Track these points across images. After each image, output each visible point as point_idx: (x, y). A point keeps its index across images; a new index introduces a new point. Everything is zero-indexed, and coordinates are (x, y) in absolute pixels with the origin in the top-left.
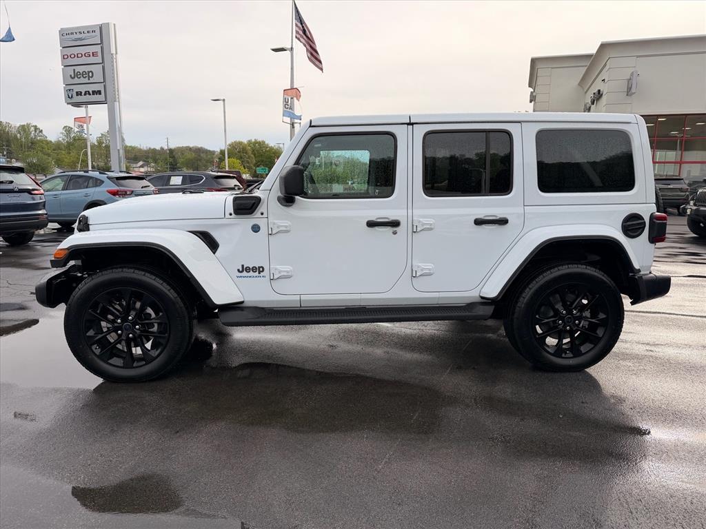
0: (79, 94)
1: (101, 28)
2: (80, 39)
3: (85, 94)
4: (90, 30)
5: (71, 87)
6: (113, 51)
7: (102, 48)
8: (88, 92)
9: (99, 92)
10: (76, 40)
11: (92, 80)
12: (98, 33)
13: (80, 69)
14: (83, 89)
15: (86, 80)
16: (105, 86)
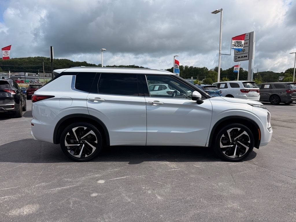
0: (239, 57)
1: (250, 34)
3: (241, 57)
5: (237, 56)
7: (249, 41)
9: (246, 56)
14: (240, 56)
15: (242, 53)
16: (249, 54)
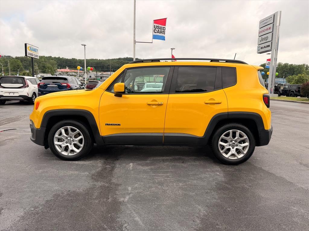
0: (262, 48)
1: (274, 15)
2: (266, 23)
3: (264, 48)
4: (270, 18)
5: (260, 46)
6: (278, 24)
7: (273, 25)
8: (265, 46)
9: (269, 46)
10: (265, 23)
11: (267, 41)
12: (273, 18)
13: (263, 37)
14: (263, 46)
15: (265, 41)
16: (272, 42)
